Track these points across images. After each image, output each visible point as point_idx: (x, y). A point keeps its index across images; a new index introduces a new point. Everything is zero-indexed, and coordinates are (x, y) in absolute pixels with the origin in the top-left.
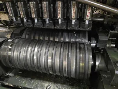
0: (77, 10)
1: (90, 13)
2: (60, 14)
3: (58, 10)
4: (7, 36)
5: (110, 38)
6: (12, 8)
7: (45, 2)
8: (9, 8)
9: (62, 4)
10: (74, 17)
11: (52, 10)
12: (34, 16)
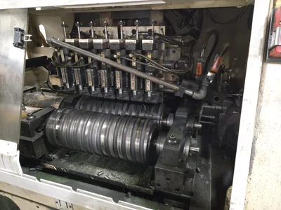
0: (136, 80)
1: (150, 85)
2: (119, 84)
4: (54, 106)
6: (66, 74)
7: (103, 71)
8: (64, 73)
10: (134, 88)
12: (90, 84)
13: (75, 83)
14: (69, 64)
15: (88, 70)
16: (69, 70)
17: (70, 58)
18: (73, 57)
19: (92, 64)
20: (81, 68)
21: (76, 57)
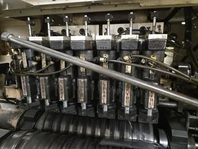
0: (132, 93)
1: (154, 100)
2: (106, 98)
3: (103, 91)
4: (11, 122)
5: (191, 128)
6: (29, 85)
7: (82, 80)
8: (25, 84)
9: (109, 84)
10: (129, 104)
11: (93, 89)
12: (62, 98)
13: (40, 96)
14: (33, 71)
15: (60, 79)
16: (33, 79)
17: (34, 63)
18: (40, 62)
19: (66, 70)
20: (50, 76)
21: (44, 62)
